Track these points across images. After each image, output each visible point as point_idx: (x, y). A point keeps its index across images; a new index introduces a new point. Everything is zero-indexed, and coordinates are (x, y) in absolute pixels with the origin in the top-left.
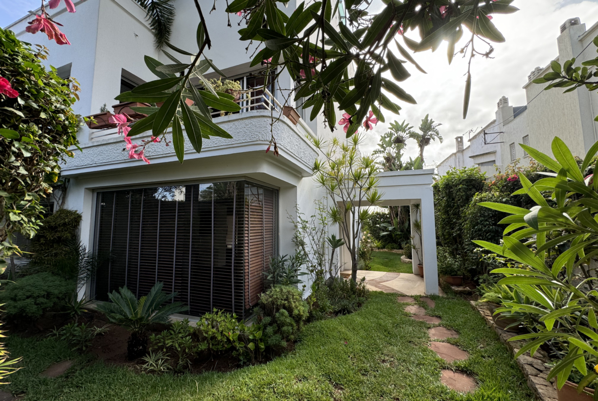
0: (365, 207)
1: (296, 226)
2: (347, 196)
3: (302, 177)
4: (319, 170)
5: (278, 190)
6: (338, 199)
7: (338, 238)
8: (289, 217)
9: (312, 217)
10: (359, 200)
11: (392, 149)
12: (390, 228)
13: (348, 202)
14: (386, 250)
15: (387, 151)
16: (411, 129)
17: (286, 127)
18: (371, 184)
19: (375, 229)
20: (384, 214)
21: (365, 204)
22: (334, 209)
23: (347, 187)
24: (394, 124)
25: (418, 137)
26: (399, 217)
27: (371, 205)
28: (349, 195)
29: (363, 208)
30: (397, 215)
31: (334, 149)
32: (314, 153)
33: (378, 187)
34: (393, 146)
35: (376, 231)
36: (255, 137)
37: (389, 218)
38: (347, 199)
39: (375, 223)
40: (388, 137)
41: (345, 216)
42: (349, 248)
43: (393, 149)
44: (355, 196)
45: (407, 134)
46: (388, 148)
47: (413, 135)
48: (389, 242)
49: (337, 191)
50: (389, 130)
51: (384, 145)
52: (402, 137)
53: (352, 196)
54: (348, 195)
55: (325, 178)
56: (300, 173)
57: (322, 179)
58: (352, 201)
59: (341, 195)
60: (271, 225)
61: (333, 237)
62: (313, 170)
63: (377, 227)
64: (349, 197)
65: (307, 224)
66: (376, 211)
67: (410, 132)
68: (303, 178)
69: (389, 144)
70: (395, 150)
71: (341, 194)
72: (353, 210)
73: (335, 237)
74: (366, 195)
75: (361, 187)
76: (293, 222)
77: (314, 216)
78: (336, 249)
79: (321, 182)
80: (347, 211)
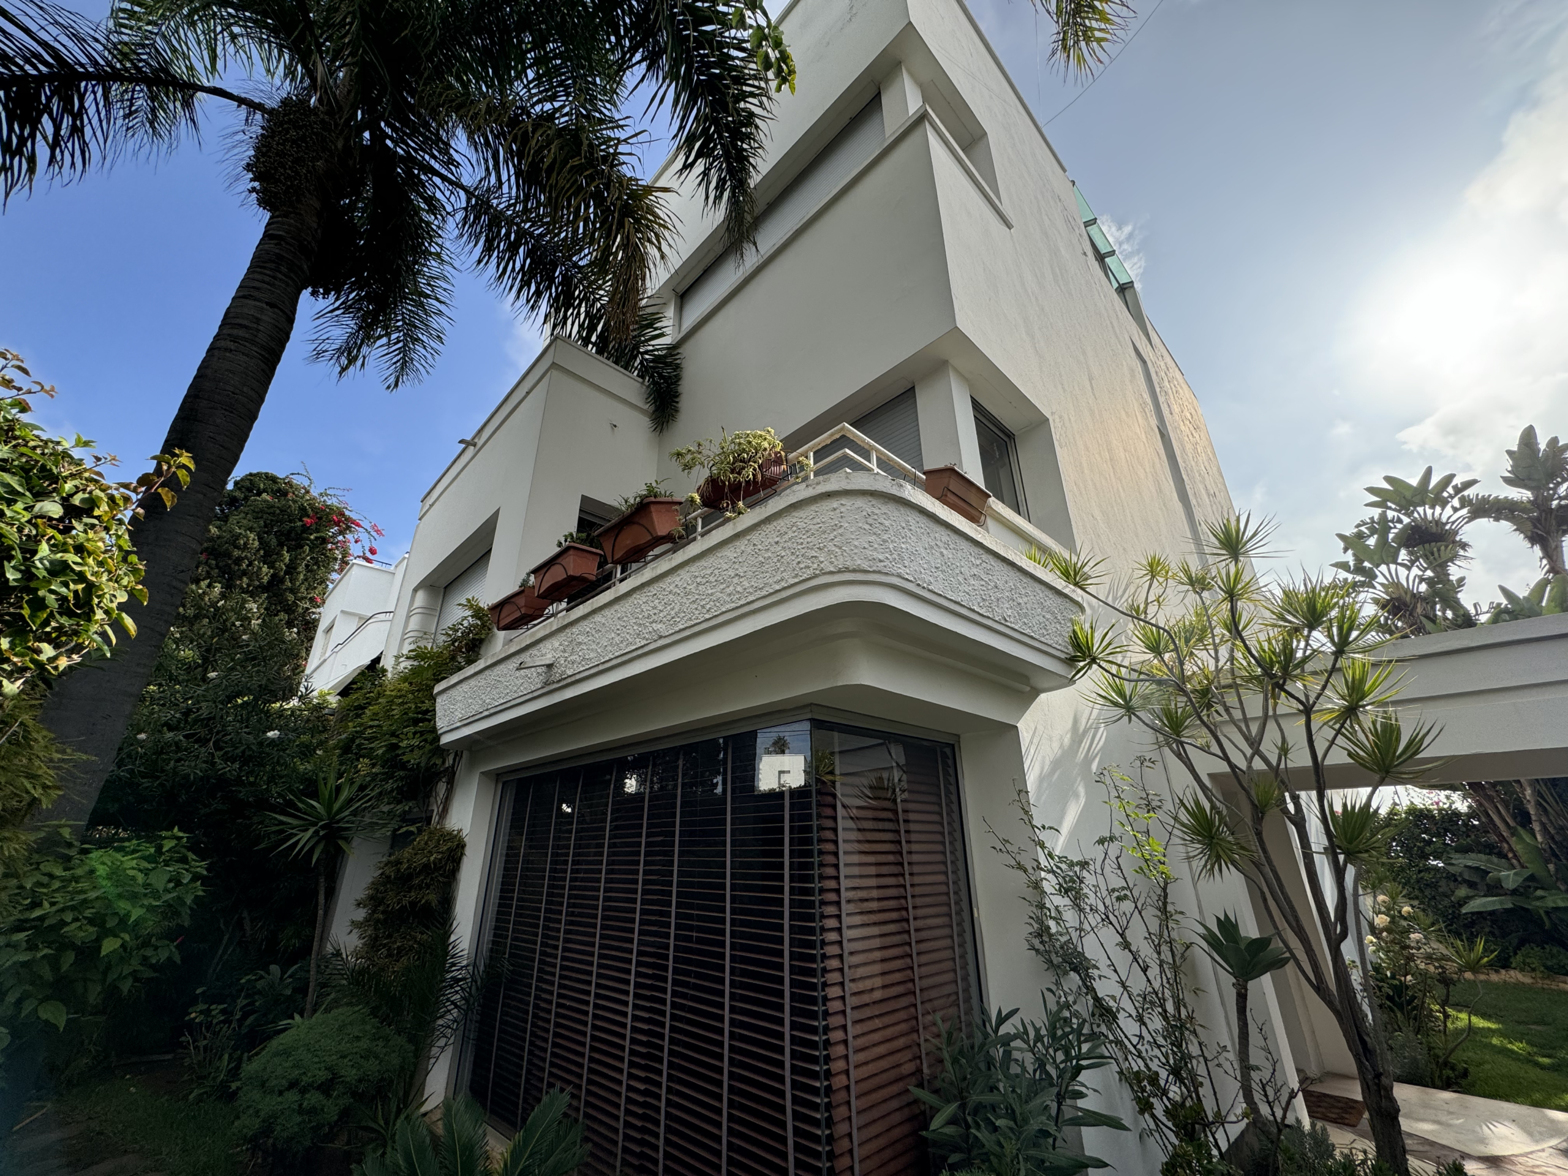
0: (1349, 792)
1: (1037, 885)
2: (1249, 752)
3: (1035, 693)
4: (1094, 660)
5: (953, 746)
6: (1208, 765)
7: (1250, 929)
8: (999, 846)
9: (1101, 841)
10: (1308, 762)
11: (1403, 572)
12: (1510, 878)
13: (1260, 773)
14: (1514, 976)
15: (1381, 579)
16: (1470, 492)
17: (913, 518)
18: (1356, 694)
19: (1427, 876)
20: (1452, 816)
21: (1347, 778)
22: (1197, 802)
23: (1237, 714)
24: (1386, 486)
25: (1512, 511)
26: (1536, 827)
27: (1382, 782)
28: (1255, 743)
29: (1339, 798)
30: (1524, 819)
31: (1156, 590)
32: (1059, 600)
33: (1395, 703)
34: (1403, 555)
35: (1433, 886)
36: (808, 567)
37: (1484, 829)
38: (1250, 761)
39: (1417, 852)
40: (1373, 531)
41: (1259, 834)
42: (1320, 988)
43: (1409, 568)
44: (1284, 750)
45: (1455, 510)
46: (1383, 568)
47: (1483, 508)
48: (1522, 943)
49: (1196, 736)
50: (1376, 512)
51: (1367, 564)
52: (1438, 523)
53: (1270, 747)
54: (1251, 745)
55: (1128, 688)
56: (1024, 678)
57: (1121, 693)
58: (1275, 770)
59: (1215, 749)
60: (941, 878)
61: (1228, 926)
62: (1071, 661)
63: (1436, 869)
64: (1257, 752)
65: (1085, 873)
66: (1404, 804)
67: (1465, 502)
68: (1043, 696)
69: (1387, 554)
70: (1415, 571)
71: (1214, 743)
72: (1291, 807)
73: (1235, 927)
74: (1340, 740)
75: (1307, 711)
76: (1021, 867)
77: (1112, 839)
78: (1251, 984)
79: (1116, 704)
80: (1259, 812)
